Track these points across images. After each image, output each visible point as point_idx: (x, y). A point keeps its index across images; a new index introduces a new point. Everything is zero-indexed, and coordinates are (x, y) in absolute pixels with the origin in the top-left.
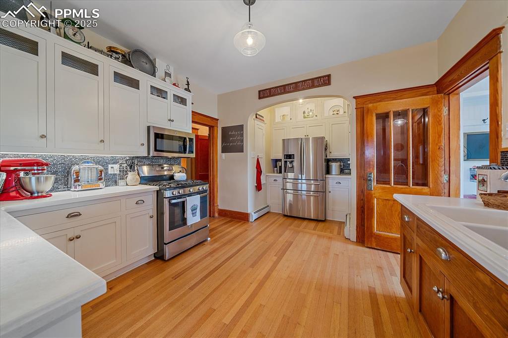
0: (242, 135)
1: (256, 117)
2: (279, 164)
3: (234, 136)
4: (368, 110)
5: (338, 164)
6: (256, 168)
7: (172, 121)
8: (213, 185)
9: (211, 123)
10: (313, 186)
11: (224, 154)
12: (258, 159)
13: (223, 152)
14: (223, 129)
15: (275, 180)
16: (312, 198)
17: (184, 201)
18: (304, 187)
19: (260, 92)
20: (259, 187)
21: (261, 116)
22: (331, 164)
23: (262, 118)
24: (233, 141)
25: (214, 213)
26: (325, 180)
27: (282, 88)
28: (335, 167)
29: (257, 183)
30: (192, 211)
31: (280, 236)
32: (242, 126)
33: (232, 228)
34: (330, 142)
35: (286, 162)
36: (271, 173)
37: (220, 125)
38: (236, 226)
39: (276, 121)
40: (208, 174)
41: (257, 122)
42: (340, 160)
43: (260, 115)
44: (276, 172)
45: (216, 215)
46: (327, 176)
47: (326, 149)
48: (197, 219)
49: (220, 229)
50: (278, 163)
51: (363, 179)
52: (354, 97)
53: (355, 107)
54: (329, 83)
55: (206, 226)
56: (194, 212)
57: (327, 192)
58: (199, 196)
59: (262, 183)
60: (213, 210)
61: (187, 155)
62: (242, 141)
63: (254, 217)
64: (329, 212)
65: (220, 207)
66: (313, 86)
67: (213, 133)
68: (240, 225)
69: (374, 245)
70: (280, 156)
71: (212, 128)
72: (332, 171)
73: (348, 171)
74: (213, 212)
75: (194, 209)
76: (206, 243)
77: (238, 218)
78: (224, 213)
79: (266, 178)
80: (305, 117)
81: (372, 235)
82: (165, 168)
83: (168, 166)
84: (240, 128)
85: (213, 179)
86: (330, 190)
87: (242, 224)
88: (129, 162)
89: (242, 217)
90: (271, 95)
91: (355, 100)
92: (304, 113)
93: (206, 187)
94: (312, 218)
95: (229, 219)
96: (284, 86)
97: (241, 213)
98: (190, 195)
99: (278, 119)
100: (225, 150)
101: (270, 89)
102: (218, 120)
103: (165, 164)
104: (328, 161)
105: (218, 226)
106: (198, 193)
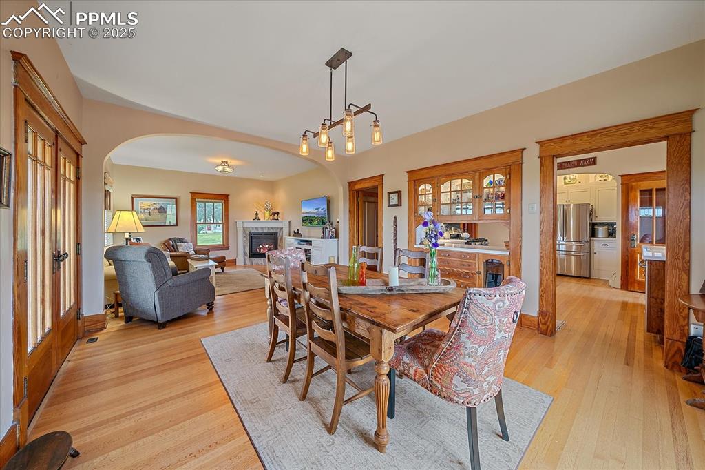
4: (632, 187)
5: (606, 227)
10: (574, 247)
16: (573, 257)
18: (563, 248)
22: (596, 227)
26: (590, 242)
28: (601, 231)
34: (596, 208)
42: (608, 224)
46: (592, 238)
47: (591, 214)
51: (628, 239)
54: (595, 164)
57: (592, 252)
64: (594, 272)
69: (637, 289)
72: (598, 233)
80: (565, 183)
81: (635, 281)
86: (595, 251)
91: (620, 178)
94: (573, 275)
104: (593, 225)
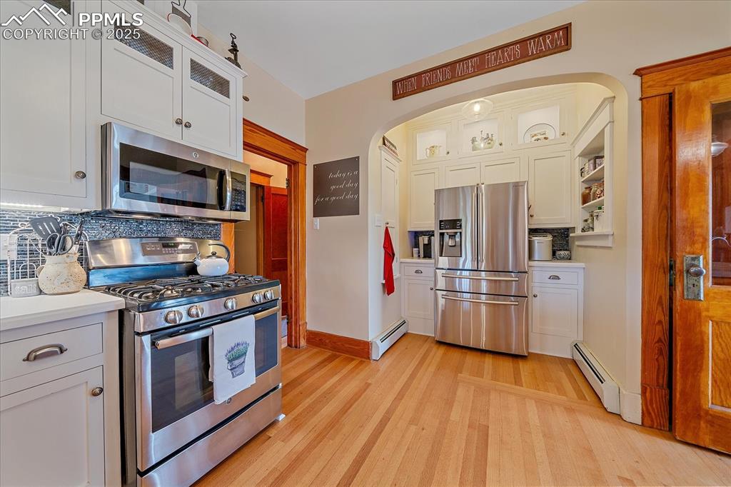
0: (356, 179)
1: (384, 144)
2: (423, 240)
3: (338, 181)
5: (549, 238)
6: (384, 247)
7: (188, 126)
8: (296, 281)
9: (292, 156)
11: (318, 219)
12: (387, 228)
13: (315, 215)
14: (317, 168)
15: (417, 272)
17: (207, 338)
18: (465, 285)
19: (395, 83)
20: (389, 287)
21: (393, 145)
23: (393, 148)
24: (336, 193)
25: (297, 340)
26: (528, 272)
27: (447, 69)
28: (541, 244)
29: (385, 278)
30: (230, 361)
31: (450, 403)
32: (355, 161)
33: (336, 378)
34: (531, 195)
35: (442, 235)
36: (408, 257)
37: (311, 161)
38: (345, 371)
39: (418, 159)
40: (287, 260)
41: (385, 154)
43: (390, 142)
44: (415, 255)
45: (303, 343)
46: (532, 263)
48: (248, 378)
49: (310, 380)
50: (420, 239)
52: (635, 73)
53: (639, 96)
54: (565, 46)
55: (275, 389)
56: (236, 362)
57: (530, 297)
58: (251, 319)
59: (394, 278)
60: (296, 333)
61: (226, 214)
62: (357, 191)
63: (380, 348)
64: (534, 338)
65: (310, 327)
66: (525, 57)
67: (296, 176)
68: (352, 371)
69: (706, 441)
70: (430, 224)
71: (293, 165)
72: (534, 253)
73: (567, 252)
74: (296, 338)
75: (235, 358)
76: (272, 433)
77: (347, 351)
78: (317, 340)
79: (400, 267)
82: (180, 247)
83: (188, 240)
84: (353, 163)
85: (295, 270)
86: (535, 292)
87: (356, 367)
88: (48, 228)
89: (357, 351)
90: (420, 89)
92: (473, 140)
93: (273, 292)
95: (328, 353)
96: (452, 65)
97: (353, 340)
98: (226, 317)
99: (421, 154)
100: (319, 211)
101: (419, 75)
102: (305, 150)
103: (178, 236)
105: (305, 373)
106: (252, 310)
